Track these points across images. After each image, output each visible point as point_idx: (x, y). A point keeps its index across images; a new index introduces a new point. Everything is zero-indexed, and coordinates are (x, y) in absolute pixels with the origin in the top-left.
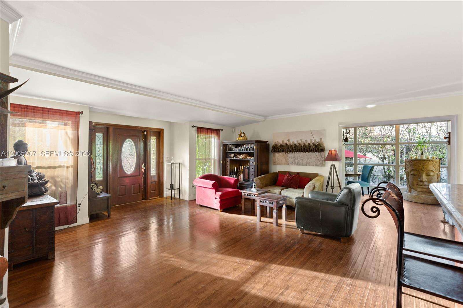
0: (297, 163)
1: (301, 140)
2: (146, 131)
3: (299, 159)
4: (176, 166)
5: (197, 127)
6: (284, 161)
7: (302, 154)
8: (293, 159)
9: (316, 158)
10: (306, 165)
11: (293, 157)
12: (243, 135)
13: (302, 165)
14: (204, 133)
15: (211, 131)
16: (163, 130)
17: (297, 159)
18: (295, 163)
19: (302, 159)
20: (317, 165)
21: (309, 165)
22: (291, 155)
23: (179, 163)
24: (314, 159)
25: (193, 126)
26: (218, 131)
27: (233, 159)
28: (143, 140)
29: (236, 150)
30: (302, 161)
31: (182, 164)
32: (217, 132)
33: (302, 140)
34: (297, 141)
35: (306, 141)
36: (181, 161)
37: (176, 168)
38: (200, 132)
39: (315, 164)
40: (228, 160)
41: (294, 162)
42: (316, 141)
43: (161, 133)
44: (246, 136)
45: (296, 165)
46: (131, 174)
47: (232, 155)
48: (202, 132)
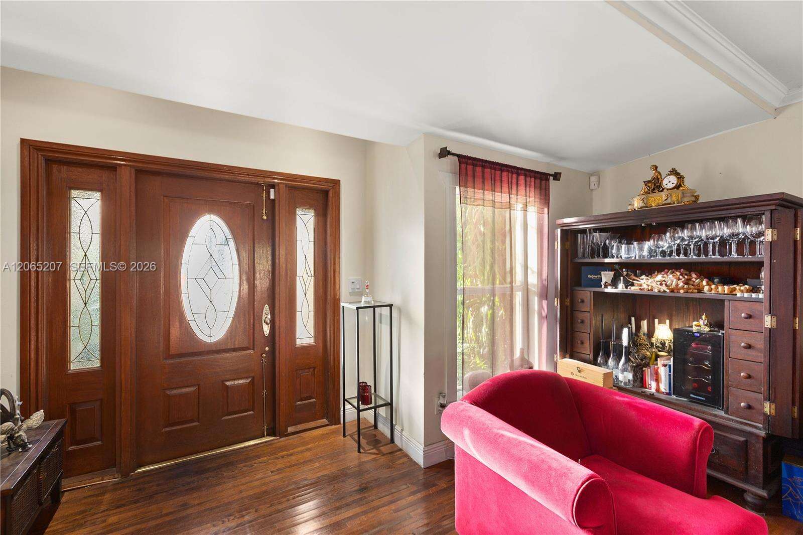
2: (273, 186)
4: (381, 315)
5: (459, 156)
12: (670, 182)
14: (488, 184)
15: (515, 176)
16: (337, 182)
23: (391, 306)
25: (444, 153)
26: (541, 180)
27: (610, 290)
28: (265, 218)
29: (625, 252)
31: (400, 310)
32: (538, 181)
36: (396, 300)
37: (381, 323)
38: (470, 179)
40: (586, 294)
43: (330, 194)
44: (688, 183)
46: (216, 343)
47: (606, 276)
48: (478, 181)
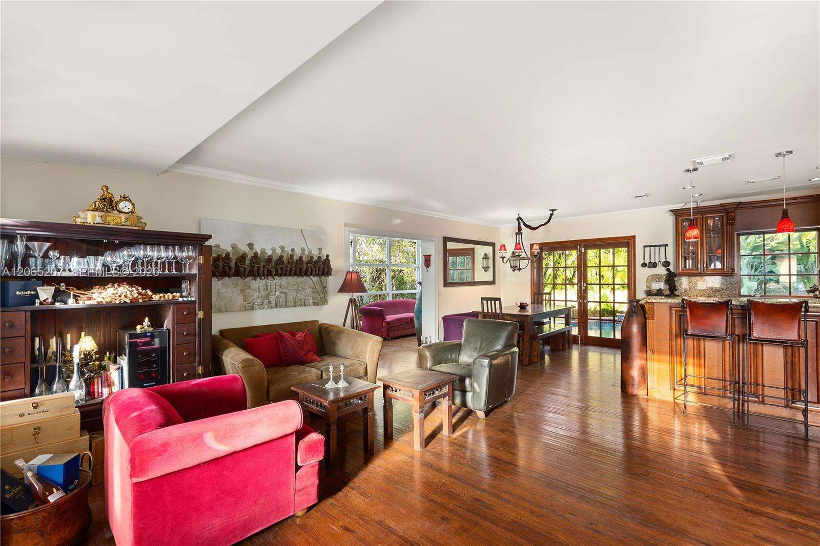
0: (273, 302)
1: (282, 248)
3: (278, 293)
6: (239, 299)
7: (284, 281)
8: (263, 293)
9: (313, 289)
10: (295, 306)
11: (264, 290)
13: (287, 307)
17: (273, 293)
18: (270, 302)
19: (285, 293)
20: (315, 304)
21: (301, 305)
22: (258, 284)
24: (309, 291)
30: (286, 296)
33: (284, 248)
34: (274, 250)
35: (293, 250)
39: (311, 301)
40: (17, 315)
41: (266, 301)
42: (311, 252)
45: (272, 308)
47: (45, 292)
